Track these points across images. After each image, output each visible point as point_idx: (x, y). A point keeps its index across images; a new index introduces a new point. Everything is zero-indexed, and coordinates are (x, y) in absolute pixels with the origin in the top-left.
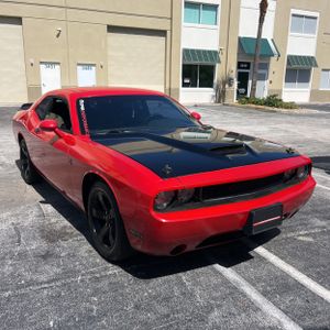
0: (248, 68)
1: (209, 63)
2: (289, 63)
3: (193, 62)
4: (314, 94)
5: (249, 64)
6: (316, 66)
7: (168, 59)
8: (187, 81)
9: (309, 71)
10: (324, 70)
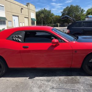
4: (7, 27)
10: (8, 21)
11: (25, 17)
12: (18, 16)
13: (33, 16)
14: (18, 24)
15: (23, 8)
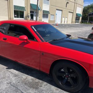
0: (33, 13)
1: (22, 10)
2: (43, 12)
3: (17, 10)
5: (33, 12)
6: (50, 13)
7: (9, 8)
8: (16, 16)
9: (48, 15)
10: (51, 15)
11: (69, 12)
12: (62, 11)
13: (80, 11)
14: (61, 19)
15: (69, 2)
